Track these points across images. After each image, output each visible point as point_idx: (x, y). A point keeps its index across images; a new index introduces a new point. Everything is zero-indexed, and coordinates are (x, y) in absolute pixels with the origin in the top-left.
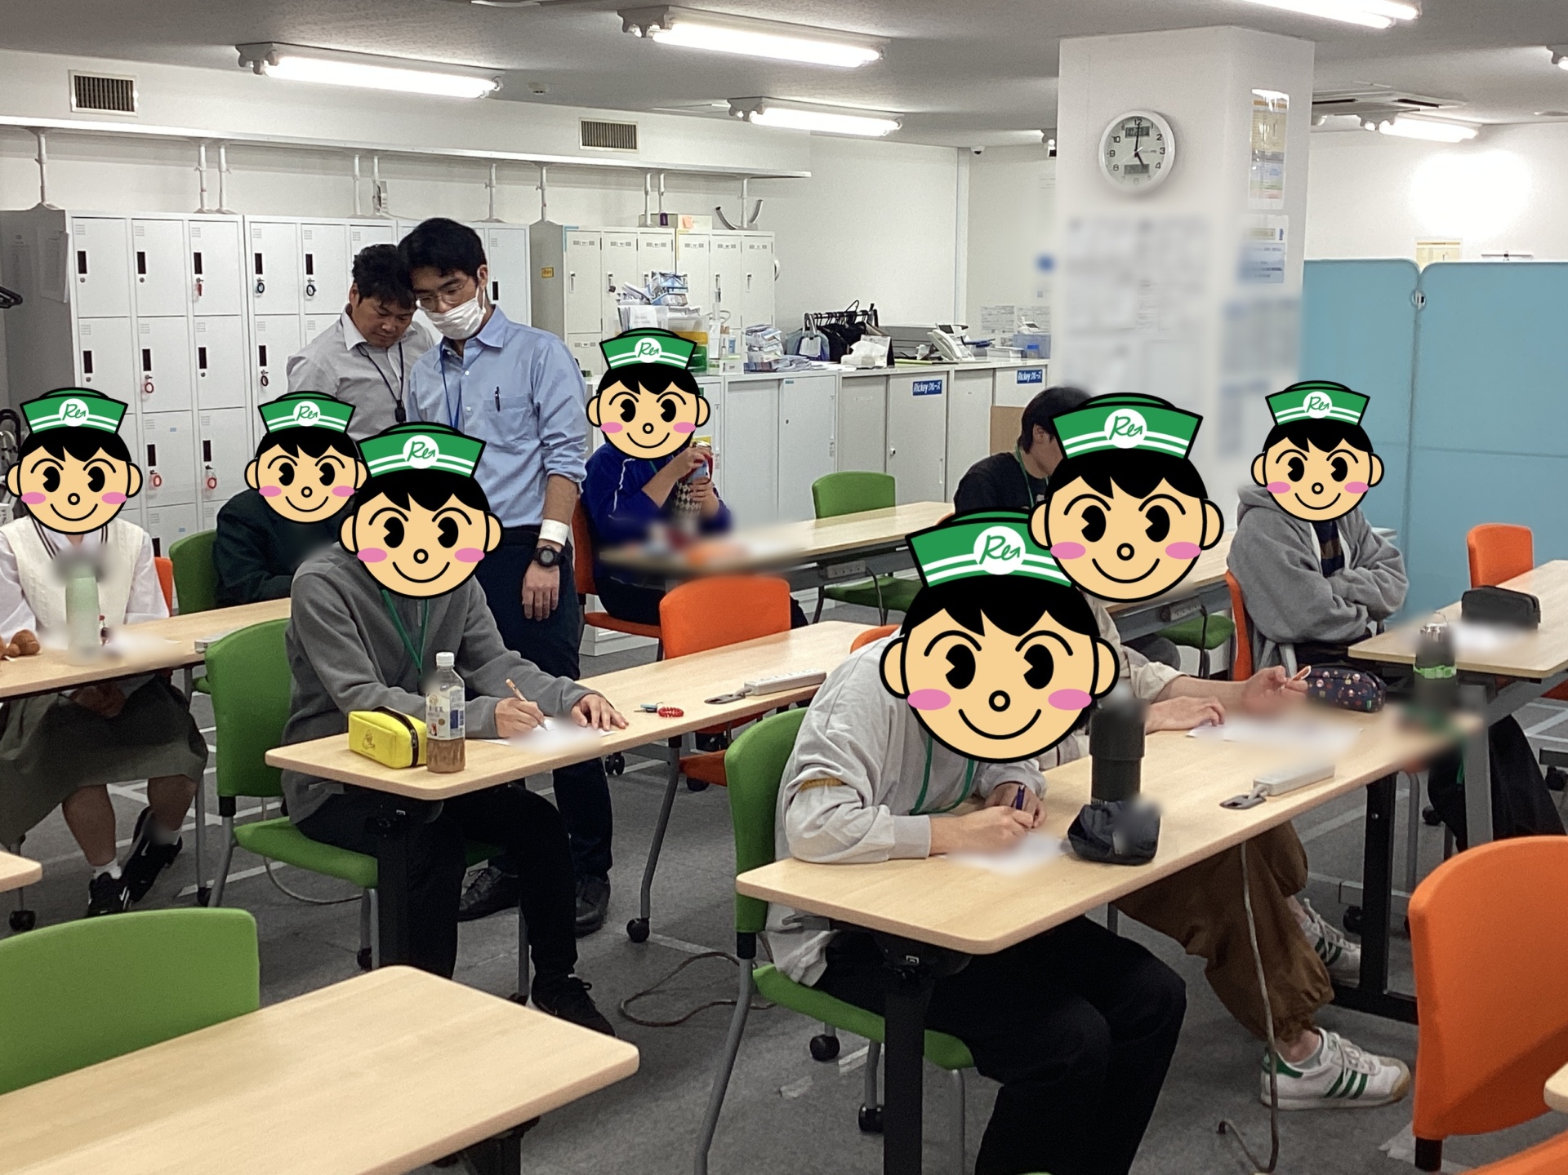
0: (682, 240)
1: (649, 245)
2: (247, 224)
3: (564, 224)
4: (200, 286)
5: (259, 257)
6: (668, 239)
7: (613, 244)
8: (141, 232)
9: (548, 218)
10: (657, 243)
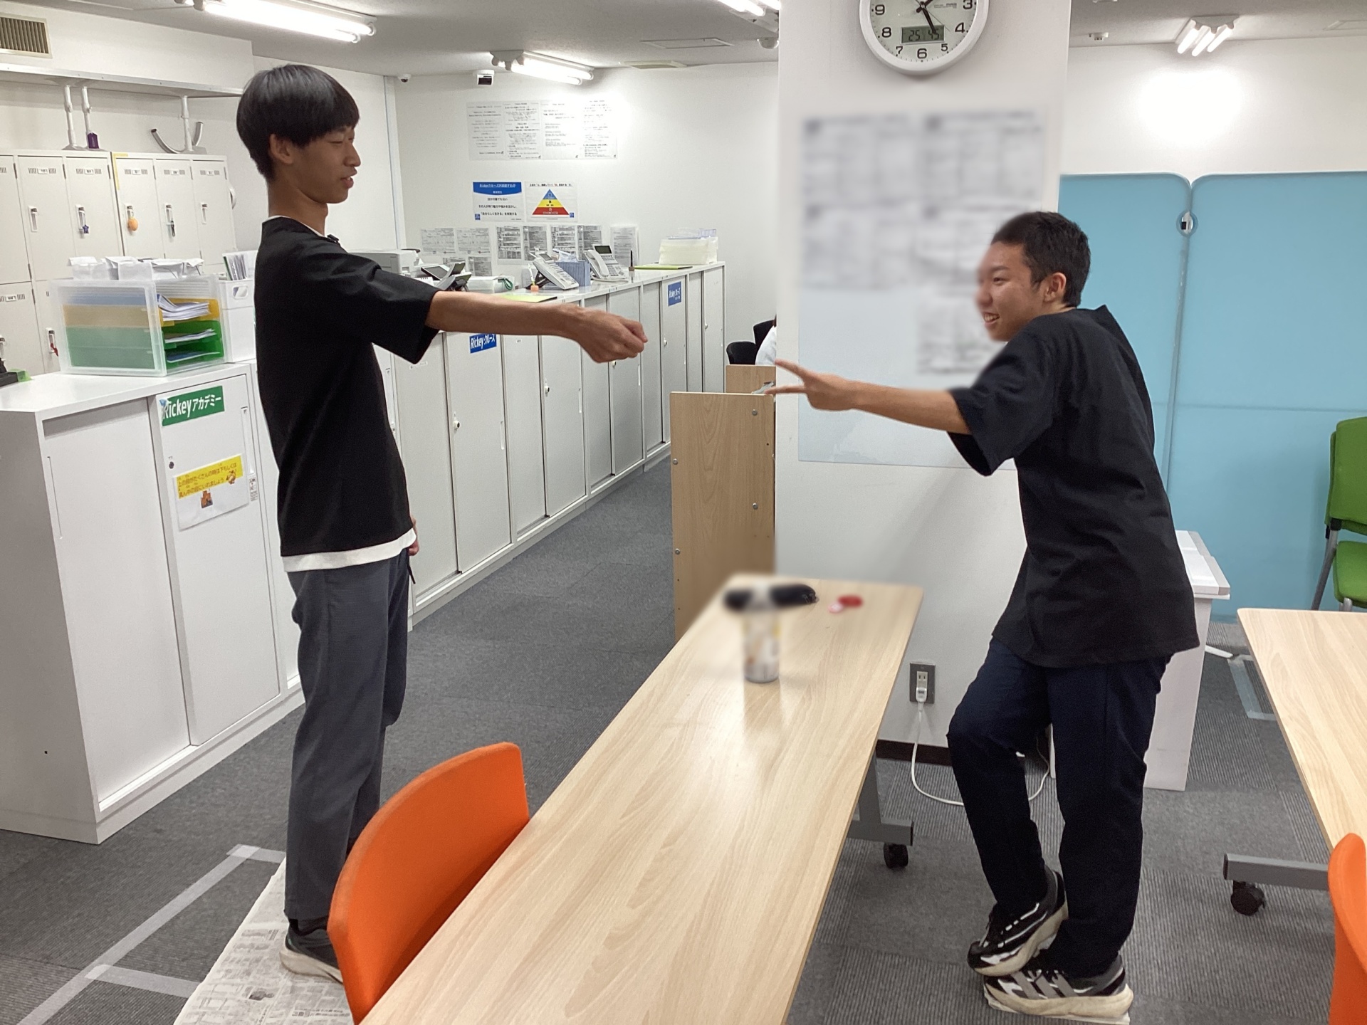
0: (120, 166)
1: (80, 171)
6: (103, 164)
7: (32, 171)
10: (89, 169)
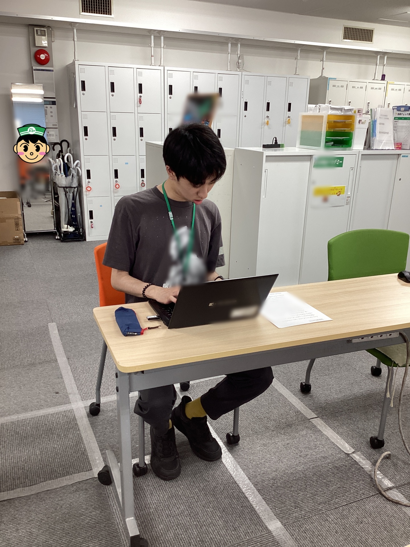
0: (390, 87)
1: (372, 88)
2: (166, 71)
3: (329, 77)
4: (140, 99)
5: (171, 87)
6: (382, 86)
7: (353, 87)
8: (113, 73)
9: (325, 75)
10: (376, 88)
